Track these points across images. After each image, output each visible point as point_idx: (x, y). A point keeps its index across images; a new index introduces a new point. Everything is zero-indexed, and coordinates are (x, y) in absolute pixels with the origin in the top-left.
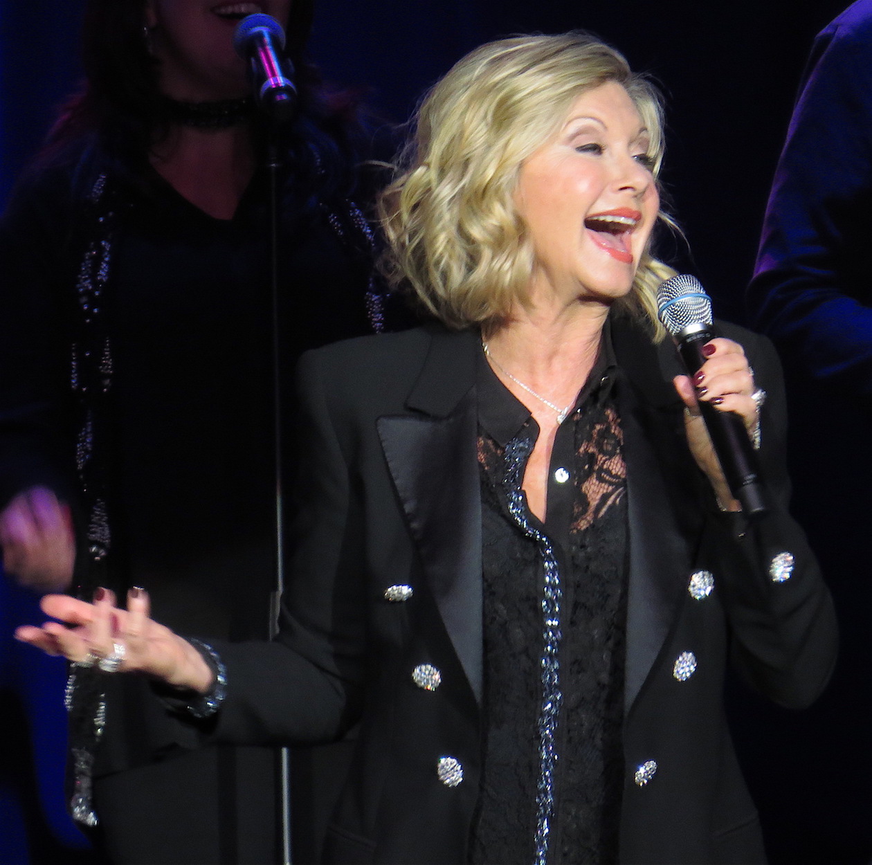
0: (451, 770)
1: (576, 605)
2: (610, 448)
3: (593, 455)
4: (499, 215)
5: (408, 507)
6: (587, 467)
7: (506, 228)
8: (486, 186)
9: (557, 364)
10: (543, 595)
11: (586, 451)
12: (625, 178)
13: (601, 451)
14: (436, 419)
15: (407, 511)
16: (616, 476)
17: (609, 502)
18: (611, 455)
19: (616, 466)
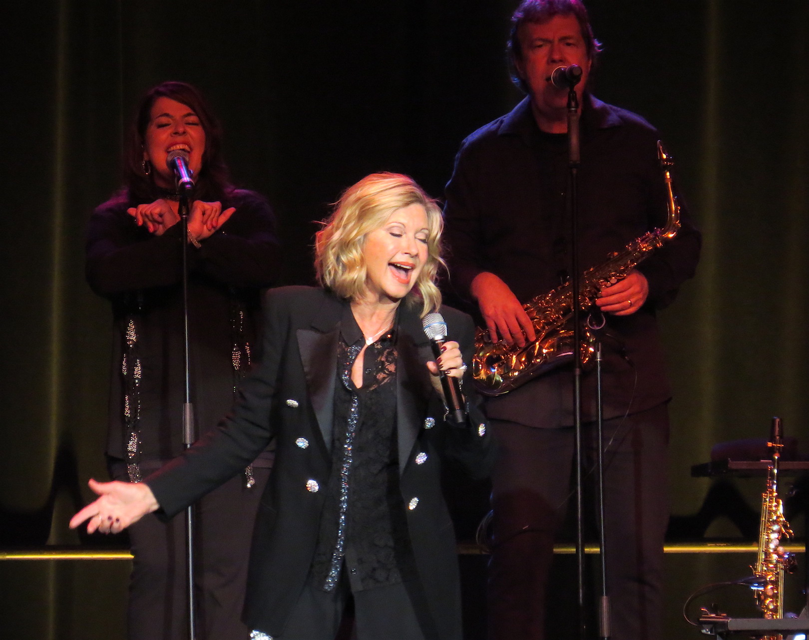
0: (313, 485)
1: (363, 424)
2: (390, 360)
3: (383, 361)
4: (355, 254)
5: (306, 369)
6: (380, 367)
7: (356, 260)
8: (350, 241)
9: (374, 319)
10: (350, 416)
11: (381, 360)
12: (409, 248)
13: (387, 360)
14: (323, 332)
15: (305, 371)
16: (391, 372)
17: (385, 381)
18: (391, 363)
19: (392, 368)
